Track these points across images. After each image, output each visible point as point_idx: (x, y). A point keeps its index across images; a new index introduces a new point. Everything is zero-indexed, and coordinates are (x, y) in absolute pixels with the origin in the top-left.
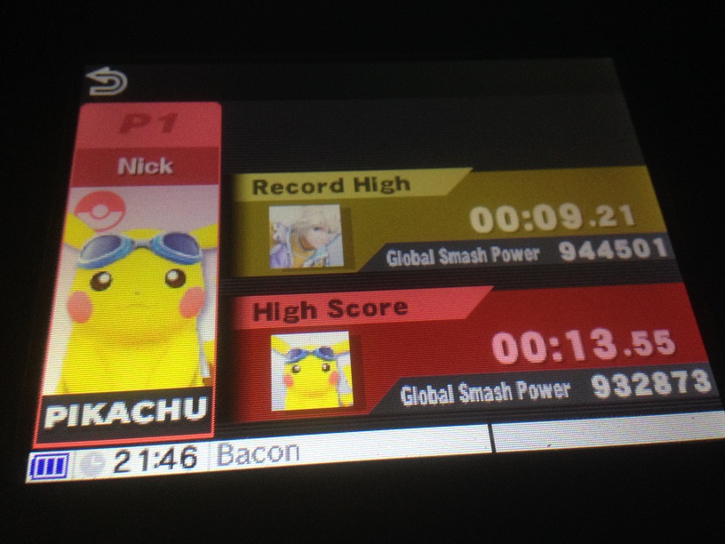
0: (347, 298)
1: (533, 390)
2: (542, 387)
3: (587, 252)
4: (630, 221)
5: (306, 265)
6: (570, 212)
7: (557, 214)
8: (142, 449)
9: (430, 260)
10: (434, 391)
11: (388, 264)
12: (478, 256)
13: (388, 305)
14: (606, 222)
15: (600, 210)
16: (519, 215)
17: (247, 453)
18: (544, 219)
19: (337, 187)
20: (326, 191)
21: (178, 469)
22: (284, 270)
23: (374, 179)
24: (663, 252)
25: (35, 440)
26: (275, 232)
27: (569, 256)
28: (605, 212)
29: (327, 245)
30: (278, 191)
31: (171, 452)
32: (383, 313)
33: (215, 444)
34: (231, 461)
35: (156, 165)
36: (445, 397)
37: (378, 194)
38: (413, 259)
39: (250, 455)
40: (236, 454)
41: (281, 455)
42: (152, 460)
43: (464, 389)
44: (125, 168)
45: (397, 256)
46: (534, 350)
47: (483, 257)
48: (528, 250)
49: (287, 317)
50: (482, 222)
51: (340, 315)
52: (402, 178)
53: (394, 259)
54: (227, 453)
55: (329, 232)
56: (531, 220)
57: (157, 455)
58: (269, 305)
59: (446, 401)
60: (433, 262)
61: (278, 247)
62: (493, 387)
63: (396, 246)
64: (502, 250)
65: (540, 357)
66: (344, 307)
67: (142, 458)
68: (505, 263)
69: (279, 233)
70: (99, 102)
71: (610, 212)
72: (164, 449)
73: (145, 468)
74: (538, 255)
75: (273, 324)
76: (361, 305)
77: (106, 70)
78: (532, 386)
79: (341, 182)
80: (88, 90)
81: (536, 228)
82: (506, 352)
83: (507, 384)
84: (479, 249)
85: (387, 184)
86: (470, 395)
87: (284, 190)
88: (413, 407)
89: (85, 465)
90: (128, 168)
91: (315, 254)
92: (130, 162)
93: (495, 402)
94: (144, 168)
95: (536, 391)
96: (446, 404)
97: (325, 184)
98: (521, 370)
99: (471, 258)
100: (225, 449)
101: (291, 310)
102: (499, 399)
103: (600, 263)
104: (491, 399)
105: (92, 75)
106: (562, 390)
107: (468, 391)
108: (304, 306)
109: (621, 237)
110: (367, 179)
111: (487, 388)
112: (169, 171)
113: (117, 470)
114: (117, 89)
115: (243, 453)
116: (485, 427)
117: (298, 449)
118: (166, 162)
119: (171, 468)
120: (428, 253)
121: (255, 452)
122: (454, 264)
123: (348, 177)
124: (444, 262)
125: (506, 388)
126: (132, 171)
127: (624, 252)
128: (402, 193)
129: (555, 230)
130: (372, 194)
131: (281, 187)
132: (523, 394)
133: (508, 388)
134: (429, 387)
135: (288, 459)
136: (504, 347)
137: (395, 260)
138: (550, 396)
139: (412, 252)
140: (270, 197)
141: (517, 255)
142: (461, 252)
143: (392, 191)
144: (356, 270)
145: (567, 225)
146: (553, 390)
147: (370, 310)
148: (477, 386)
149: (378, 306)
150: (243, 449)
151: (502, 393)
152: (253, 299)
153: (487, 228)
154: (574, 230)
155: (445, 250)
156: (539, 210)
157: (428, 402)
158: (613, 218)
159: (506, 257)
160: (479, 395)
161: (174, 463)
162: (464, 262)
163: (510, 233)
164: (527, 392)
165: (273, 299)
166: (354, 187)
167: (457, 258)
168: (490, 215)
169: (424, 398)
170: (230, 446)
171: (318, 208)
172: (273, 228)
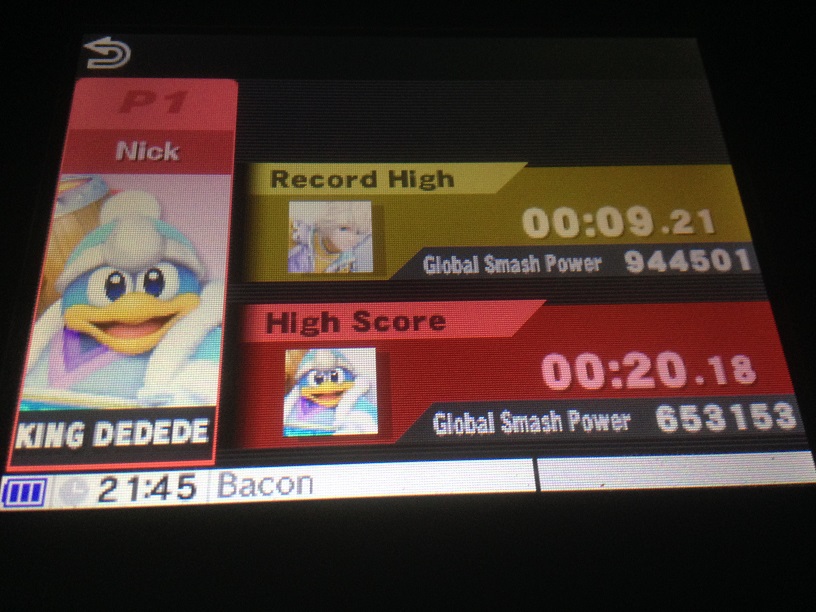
0: (375, 309)
1: (586, 422)
3: (657, 263)
4: (709, 229)
5: (330, 270)
6: (639, 216)
7: (624, 218)
8: (130, 475)
9: (473, 267)
10: (472, 419)
11: (425, 272)
12: (530, 265)
13: (423, 318)
14: (681, 224)
15: (675, 214)
16: (580, 217)
17: (253, 484)
18: (608, 223)
19: (369, 181)
20: (357, 186)
21: (172, 500)
22: (303, 275)
23: (412, 172)
24: (746, 266)
25: (9, 462)
26: (296, 231)
27: (636, 267)
28: (680, 218)
29: (354, 248)
30: (299, 183)
31: (165, 481)
32: (416, 328)
33: (216, 473)
34: (234, 493)
35: (160, 150)
36: (485, 427)
37: (416, 191)
38: (454, 267)
39: (256, 487)
40: (239, 484)
41: (292, 487)
42: (143, 489)
43: (507, 417)
44: (124, 154)
45: (435, 263)
46: (590, 375)
47: (536, 265)
48: (588, 259)
49: (304, 328)
50: (536, 227)
51: (367, 328)
52: (444, 174)
53: (432, 266)
54: (230, 483)
55: (358, 233)
56: (593, 224)
57: (148, 483)
58: (285, 315)
59: (485, 431)
60: (476, 271)
61: (298, 248)
62: (540, 417)
63: (434, 251)
64: (557, 259)
65: (596, 383)
66: (371, 320)
67: (131, 486)
68: (561, 273)
69: (299, 232)
70: (97, 76)
71: (686, 217)
72: (156, 477)
73: (134, 498)
74: (599, 265)
75: (289, 337)
76: (392, 317)
77: (107, 40)
78: (586, 417)
79: (374, 175)
80: (85, 63)
81: (598, 234)
82: (557, 376)
83: (557, 413)
84: (531, 257)
85: (427, 178)
86: (513, 424)
87: (308, 183)
88: (446, 436)
89: (65, 493)
90: (128, 153)
91: (341, 257)
92: (129, 145)
93: (542, 433)
94: (146, 153)
95: (590, 422)
96: (485, 435)
97: (356, 177)
98: (576, 398)
99: (522, 268)
100: (227, 479)
101: (310, 322)
102: (547, 430)
103: (672, 276)
104: (538, 430)
105: (90, 46)
106: (620, 422)
107: (511, 420)
108: (325, 316)
109: (697, 246)
110: (404, 173)
111: (534, 418)
112: (175, 157)
113: (101, 499)
114: (120, 61)
115: (247, 483)
116: (530, 461)
117: (311, 481)
118: (171, 148)
119: (165, 498)
120: (472, 260)
121: (262, 482)
122: (502, 274)
123: (382, 169)
124: (490, 270)
125: (556, 418)
126: (132, 157)
127: (700, 263)
128: (445, 190)
129: (621, 236)
130: (409, 191)
131: (304, 179)
132: (575, 425)
133: (558, 418)
134: (466, 415)
135: (300, 492)
136: (555, 371)
137: (433, 267)
138: (606, 429)
139: (453, 258)
140: (291, 190)
141: (576, 265)
142: (510, 260)
143: (433, 187)
144: (387, 278)
145: (635, 231)
146: (610, 421)
147: (402, 324)
148: (522, 415)
149: (411, 319)
150: (248, 480)
151: (551, 424)
152: (267, 308)
153: (542, 232)
154: (643, 237)
155: (491, 257)
156: (603, 213)
157: (464, 432)
158: (687, 225)
159: (562, 266)
160: (524, 425)
161: (168, 493)
162: (513, 271)
163: (568, 239)
164: (580, 423)
165: (289, 308)
166: (388, 182)
167: (506, 267)
168: (546, 218)
169: (460, 427)
170: (233, 475)
171: (346, 204)
172: (292, 227)
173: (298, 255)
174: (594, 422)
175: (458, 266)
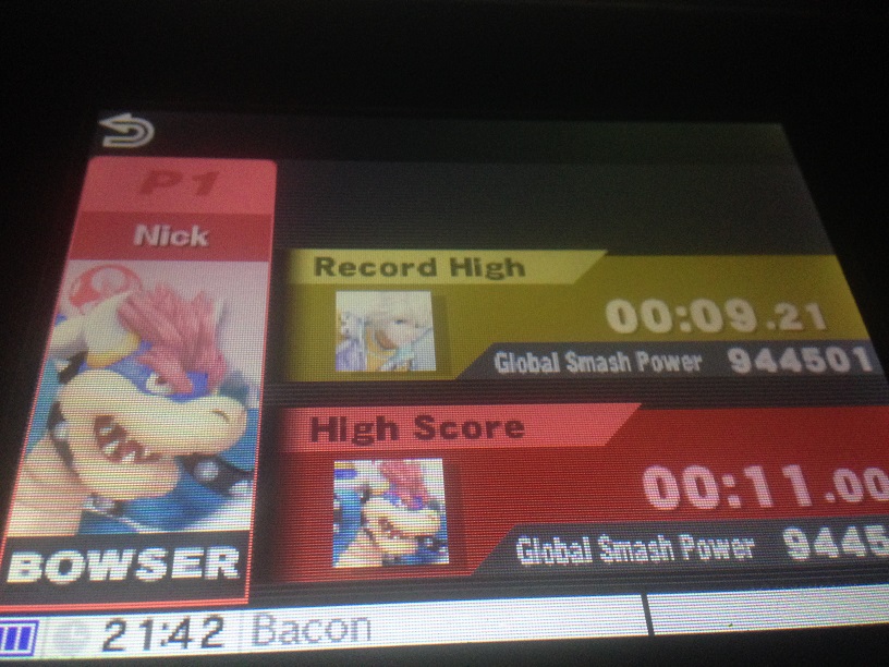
0: (441, 413)
1: (702, 548)
2: (716, 543)
3: (765, 361)
4: (820, 324)
5: (385, 368)
6: (739, 310)
7: (723, 312)
8: (143, 618)
9: (553, 366)
10: (564, 546)
11: (496, 371)
12: (619, 364)
13: (497, 424)
14: (788, 324)
15: (780, 308)
16: (672, 310)
17: (296, 628)
18: (705, 317)
19: (428, 269)
20: (413, 276)
21: (194, 649)
22: (353, 374)
23: (477, 260)
24: (867, 366)
26: (344, 324)
27: (741, 366)
28: (786, 312)
29: (413, 343)
30: (348, 272)
32: (490, 435)
33: (250, 614)
34: (272, 640)
35: (186, 234)
36: (580, 555)
37: (483, 280)
38: (531, 365)
39: (300, 629)
40: (279, 629)
41: (345, 633)
42: (158, 635)
43: (605, 543)
44: (144, 237)
45: (509, 360)
46: (702, 491)
47: (626, 363)
48: (686, 357)
49: (356, 437)
50: (622, 320)
51: (431, 435)
52: (513, 261)
53: (505, 363)
54: (266, 627)
55: (417, 326)
56: (688, 318)
57: (165, 627)
58: (333, 420)
59: (581, 561)
60: (557, 369)
61: (347, 344)
62: (646, 542)
63: (507, 347)
64: (650, 357)
65: (710, 501)
66: (436, 425)
67: (143, 631)
68: (655, 373)
69: (348, 325)
70: (116, 155)
71: (793, 313)
72: (174, 619)
73: (147, 646)
74: (700, 364)
75: (338, 446)
76: (460, 423)
77: (127, 117)
78: (702, 542)
79: (433, 263)
80: (100, 141)
81: (695, 329)
82: (663, 494)
83: (666, 538)
84: (619, 354)
85: (494, 267)
86: (616, 552)
87: (357, 271)
88: (533, 566)
90: (147, 233)
91: (397, 354)
92: (150, 229)
93: (650, 563)
94: (170, 238)
95: (707, 548)
96: (581, 565)
97: (412, 265)
98: (684, 519)
99: (609, 366)
100: (264, 621)
101: (363, 428)
102: (656, 559)
103: (784, 380)
104: (645, 559)
105: (107, 123)
106: (743, 548)
107: (612, 550)
108: (381, 423)
109: (810, 344)
110: (468, 261)
111: (639, 543)
112: (203, 243)
113: (106, 647)
114: (141, 139)
115: (289, 628)
116: (638, 598)
117: (369, 624)
118: (200, 232)
119: (186, 647)
120: (550, 357)
121: (307, 627)
122: (586, 373)
123: (443, 257)
124: (572, 369)
125: (665, 544)
128: (515, 279)
129: (721, 332)
130: (474, 280)
131: (353, 267)
132: (690, 553)
133: (668, 543)
134: (556, 540)
136: (660, 487)
137: (505, 365)
138: (727, 556)
139: (529, 355)
140: (338, 279)
141: (672, 364)
142: (595, 357)
143: (501, 277)
144: (453, 377)
145: (738, 326)
146: (731, 547)
147: (473, 430)
148: (624, 539)
149: (483, 425)
150: (289, 623)
151: (660, 551)
152: (311, 412)
153: (629, 327)
154: (746, 334)
155: (573, 354)
156: (698, 306)
157: (555, 561)
158: (798, 319)
159: (656, 364)
160: (628, 553)
161: (190, 640)
162: (599, 370)
163: (661, 335)
164: (695, 550)
165: (338, 412)
166: (449, 270)
167: (591, 365)
168: (633, 311)
169: (549, 555)
170: (271, 618)
171: (401, 295)
172: (340, 319)
173: (347, 351)
174: (711, 548)
175: (535, 366)
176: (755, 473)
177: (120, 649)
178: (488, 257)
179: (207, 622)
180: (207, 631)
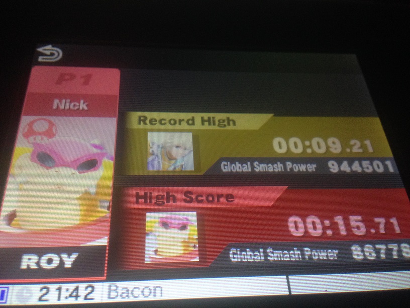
0: (196, 190)
1: (314, 254)
3: (345, 167)
4: (371, 150)
5: (170, 169)
6: (334, 143)
7: (326, 144)
8: (57, 286)
9: (248, 168)
10: (251, 253)
11: (222, 171)
12: (278, 168)
13: (222, 196)
14: (356, 150)
15: (352, 142)
16: (303, 143)
17: (128, 291)
18: (318, 146)
19: (191, 122)
20: (184, 125)
21: (81, 301)
22: (156, 172)
23: (213, 118)
24: (391, 170)
26: (151, 148)
27: (334, 169)
28: (355, 144)
29: (183, 157)
30: (153, 123)
31: (77, 289)
32: (218, 201)
33: (107, 284)
34: (117, 296)
35: (77, 104)
36: (259, 257)
37: (216, 127)
38: (238, 168)
39: (130, 292)
40: (120, 291)
41: (150, 293)
42: (64, 294)
43: (270, 252)
44: (58, 106)
45: (227, 166)
46: (315, 228)
47: (281, 167)
48: (309, 165)
49: (157, 201)
50: (280, 147)
51: (191, 201)
52: (231, 118)
53: (226, 167)
54: (114, 290)
55: (185, 149)
56: (310, 146)
57: (67, 290)
58: (146, 193)
59: (259, 260)
60: (250, 170)
61: (153, 157)
62: (289, 251)
63: (227, 160)
64: (293, 164)
65: (318, 233)
66: (194, 196)
67: (57, 293)
68: (295, 172)
69: (153, 148)
70: (44, 65)
71: (358, 144)
72: (72, 287)
73: (59, 299)
74: (315, 168)
75: (148, 205)
76: (205, 195)
77: (49, 47)
78: (314, 251)
79: (193, 119)
80: (38, 58)
81: (313, 152)
82: (297, 229)
83: (298, 250)
84: (278, 163)
85: (222, 121)
86: (275, 256)
87: (158, 122)
88: (237, 262)
90: (60, 106)
91: (176, 162)
92: (60, 101)
93: (290, 261)
94: (70, 105)
95: (316, 254)
96: (259, 262)
97: (183, 120)
98: (306, 241)
99: (274, 169)
100: (113, 288)
101: (160, 197)
102: (293, 259)
103: (354, 175)
104: (288, 259)
105: (40, 50)
106: (333, 254)
108: (168, 195)
109: (366, 159)
110: (209, 118)
111: (285, 252)
112: (86, 108)
113: (40, 300)
114: (55, 59)
115: (125, 291)
117: (161, 289)
118: (84, 103)
119: (77, 299)
120: (247, 164)
121: (133, 290)
122: (263, 172)
123: (198, 116)
124: (257, 170)
125: (297, 252)
128: (231, 127)
129: (325, 153)
130: (212, 127)
131: (156, 120)
132: (308, 256)
133: (299, 252)
134: (248, 250)
135: (155, 296)
136: (296, 226)
137: (226, 168)
138: (325, 258)
139: (237, 163)
140: (149, 126)
141: (303, 168)
142: (267, 164)
143: (225, 126)
144: (202, 173)
145: (333, 150)
146: (327, 254)
147: (210, 198)
148: (279, 250)
149: (215, 196)
150: (125, 288)
151: (295, 256)
152: (136, 189)
153: (283, 150)
154: (337, 154)
155: (257, 163)
156: (315, 141)
157: (247, 260)
158: (361, 147)
159: (295, 168)
160: (280, 256)
161: (79, 296)
162: (269, 171)
163: (298, 154)
164: (311, 255)
165: (148, 189)
166: (201, 123)
167: (265, 168)
168: (285, 143)
169: (244, 257)
170: (116, 286)
171: (178, 134)
172: (149, 145)
173: (153, 160)
174: (318, 254)
175: (240, 169)
176: (339, 219)
177: (46, 301)
178: (219, 116)
179: (87, 288)
180: (87, 292)
